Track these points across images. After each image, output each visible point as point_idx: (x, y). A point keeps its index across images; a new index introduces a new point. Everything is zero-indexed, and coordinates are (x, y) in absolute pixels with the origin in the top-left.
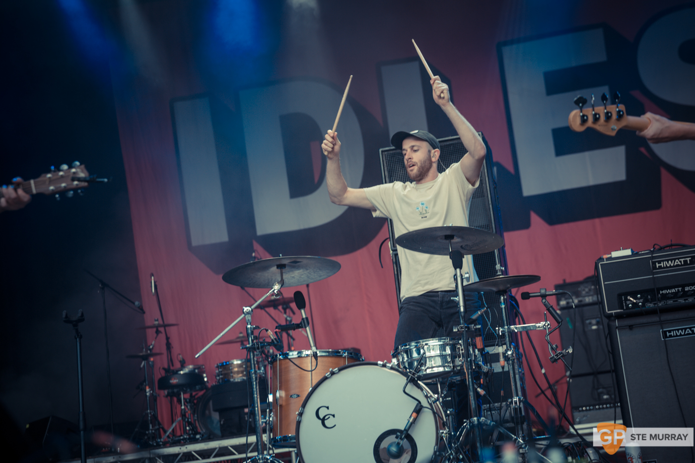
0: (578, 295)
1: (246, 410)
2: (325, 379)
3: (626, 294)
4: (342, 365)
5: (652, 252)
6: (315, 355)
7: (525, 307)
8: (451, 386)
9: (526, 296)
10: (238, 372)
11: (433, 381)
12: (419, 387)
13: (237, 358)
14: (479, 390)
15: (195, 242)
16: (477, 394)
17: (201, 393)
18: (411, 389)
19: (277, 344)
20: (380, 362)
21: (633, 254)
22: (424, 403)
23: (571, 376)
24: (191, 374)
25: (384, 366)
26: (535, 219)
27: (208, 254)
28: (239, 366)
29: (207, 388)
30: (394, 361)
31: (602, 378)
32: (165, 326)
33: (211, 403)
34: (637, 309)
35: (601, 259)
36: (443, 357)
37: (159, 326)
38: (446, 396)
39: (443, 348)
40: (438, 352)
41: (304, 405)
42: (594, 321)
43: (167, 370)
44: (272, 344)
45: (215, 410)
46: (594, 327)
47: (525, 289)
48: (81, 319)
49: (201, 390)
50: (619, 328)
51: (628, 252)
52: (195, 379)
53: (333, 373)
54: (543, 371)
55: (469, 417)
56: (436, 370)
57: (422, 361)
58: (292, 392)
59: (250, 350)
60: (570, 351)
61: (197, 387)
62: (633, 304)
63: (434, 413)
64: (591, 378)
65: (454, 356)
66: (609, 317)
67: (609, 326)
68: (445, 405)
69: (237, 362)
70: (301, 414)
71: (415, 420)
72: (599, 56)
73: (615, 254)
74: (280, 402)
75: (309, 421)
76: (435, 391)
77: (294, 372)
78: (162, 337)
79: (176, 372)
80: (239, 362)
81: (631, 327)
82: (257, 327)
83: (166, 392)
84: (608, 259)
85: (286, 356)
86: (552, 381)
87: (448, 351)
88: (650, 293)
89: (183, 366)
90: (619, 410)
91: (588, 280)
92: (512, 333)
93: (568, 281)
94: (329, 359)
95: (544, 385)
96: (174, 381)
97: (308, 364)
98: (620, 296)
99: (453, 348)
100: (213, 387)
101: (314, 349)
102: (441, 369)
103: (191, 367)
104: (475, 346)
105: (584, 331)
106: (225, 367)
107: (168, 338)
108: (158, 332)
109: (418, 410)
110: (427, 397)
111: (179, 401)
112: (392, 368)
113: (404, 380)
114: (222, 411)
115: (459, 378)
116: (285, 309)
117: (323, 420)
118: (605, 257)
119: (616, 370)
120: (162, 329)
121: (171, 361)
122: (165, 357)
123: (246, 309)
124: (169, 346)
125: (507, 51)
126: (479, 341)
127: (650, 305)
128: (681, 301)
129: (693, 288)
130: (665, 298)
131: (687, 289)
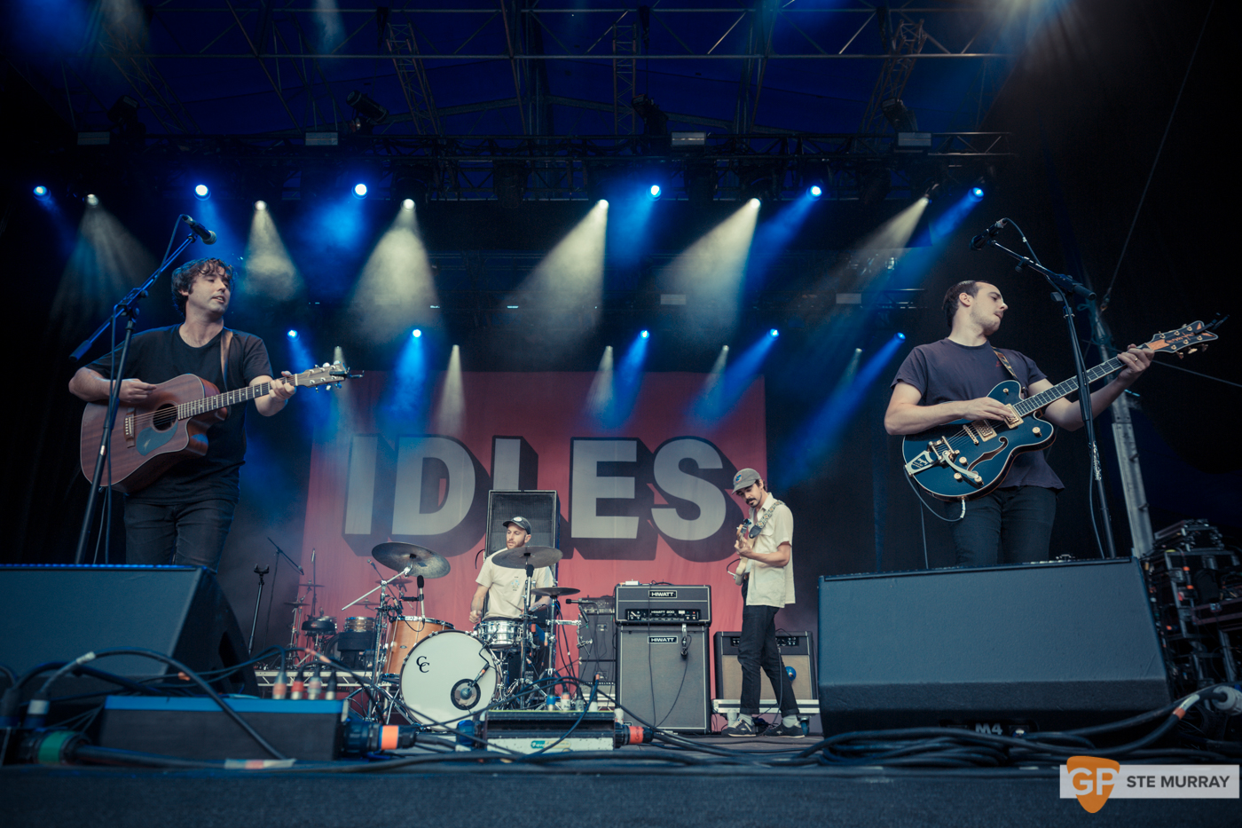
0: (595, 606)
1: (361, 653)
2: (428, 637)
3: (631, 610)
4: (440, 630)
5: (651, 585)
6: (423, 621)
7: (564, 608)
8: (510, 655)
9: (569, 602)
10: (360, 626)
11: (500, 650)
12: (490, 652)
13: (362, 616)
14: (528, 660)
15: (347, 532)
16: (526, 662)
17: (331, 637)
18: (485, 654)
19: (399, 610)
20: (467, 632)
21: (639, 585)
22: (491, 664)
23: (582, 661)
24: (327, 623)
25: (469, 635)
26: (576, 553)
27: (355, 542)
28: (363, 621)
29: (335, 634)
30: (475, 633)
31: (602, 665)
32: (315, 586)
33: (336, 645)
34: (636, 621)
35: (619, 585)
36: (509, 635)
37: (311, 585)
38: (505, 661)
39: (510, 628)
40: (505, 630)
41: (410, 654)
42: (602, 626)
43: (310, 617)
44: (395, 608)
45: (339, 650)
46: (602, 630)
47: (569, 597)
48: (267, 572)
49: (331, 634)
50: (623, 632)
51: (636, 583)
52: (329, 626)
53: (434, 635)
54: (569, 654)
55: (518, 677)
56: (502, 643)
57: (495, 635)
58: (402, 644)
59: (380, 610)
60: (591, 642)
61: (329, 632)
62: (635, 617)
63: (497, 672)
64: (594, 663)
65: (515, 635)
66: (618, 623)
67: (617, 629)
68: (504, 667)
69: (361, 618)
70: (406, 660)
71: (483, 674)
72: (633, 458)
73: (628, 583)
74: (392, 650)
75: (412, 665)
76: (499, 657)
77: (406, 630)
78: (311, 593)
79: (315, 620)
80: (362, 619)
81: (630, 632)
82: (388, 596)
83: (306, 632)
84: (623, 586)
85: (403, 618)
86: (573, 661)
87: (512, 631)
88: (645, 612)
89: (321, 616)
90: (614, 687)
91: (606, 598)
92: (555, 625)
93: (591, 597)
94: (432, 625)
95: (567, 662)
96: (314, 625)
97: (418, 626)
98: (627, 610)
99: (516, 629)
100: (341, 634)
101: (424, 617)
102: (505, 643)
103: (327, 617)
104: (530, 630)
105: (595, 632)
106: (352, 621)
107: (315, 595)
108: (309, 589)
109: (486, 668)
110: (494, 660)
111: (314, 641)
112: (474, 637)
113: (481, 646)
114: (343, 651)
115: (515, 650)
116: (400, 587)
117: (421, 666)
118: (622, 584)
119: (616, 661)
120: (312, 588)
121: (314, 611)
122: (310, 607)
123: (383, 582)
124: (314, 601)
125: (576, 443)
126: (533, 627)
127: (644, 620)
128: (663, 619)
129: (673, 612)
130: (654, 615)
131: (668, 612)
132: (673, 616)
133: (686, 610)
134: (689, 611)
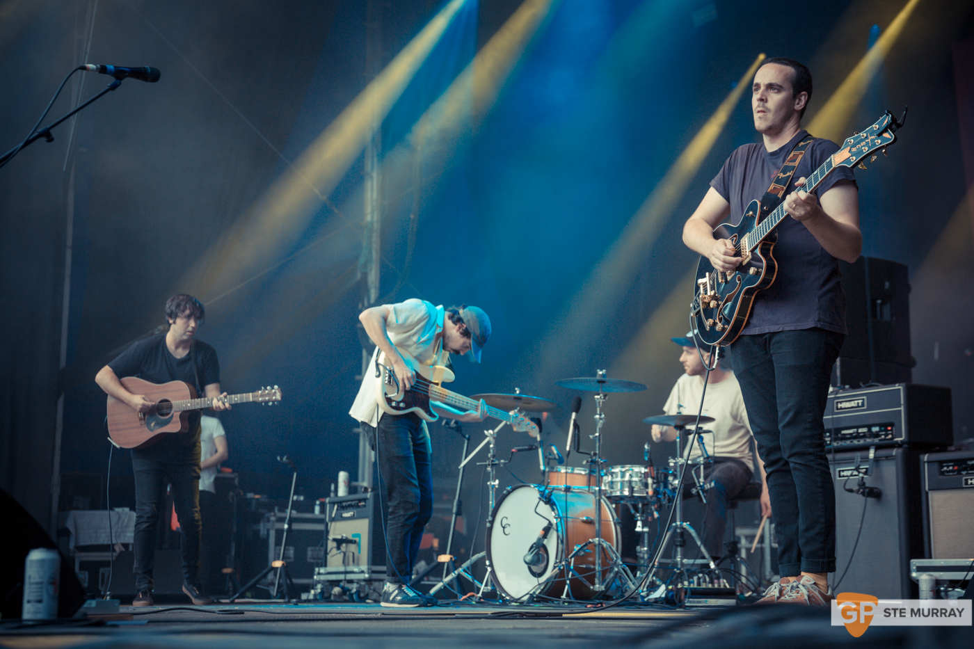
2: (506, 495)
5: (838, 393)
22: (553, 523)
41: (494, 515)
53: (508, 491)
70: (491, 522)
75: (497, 528)
109: (547, 528)
117: (504, 529)
123: (488, 433)
128: (855, 442)
129: (865, 430)
130: (844, 438)
131: (860, 430)
132: (864, 436)
133: (880, 425)
134: (884, 426)
